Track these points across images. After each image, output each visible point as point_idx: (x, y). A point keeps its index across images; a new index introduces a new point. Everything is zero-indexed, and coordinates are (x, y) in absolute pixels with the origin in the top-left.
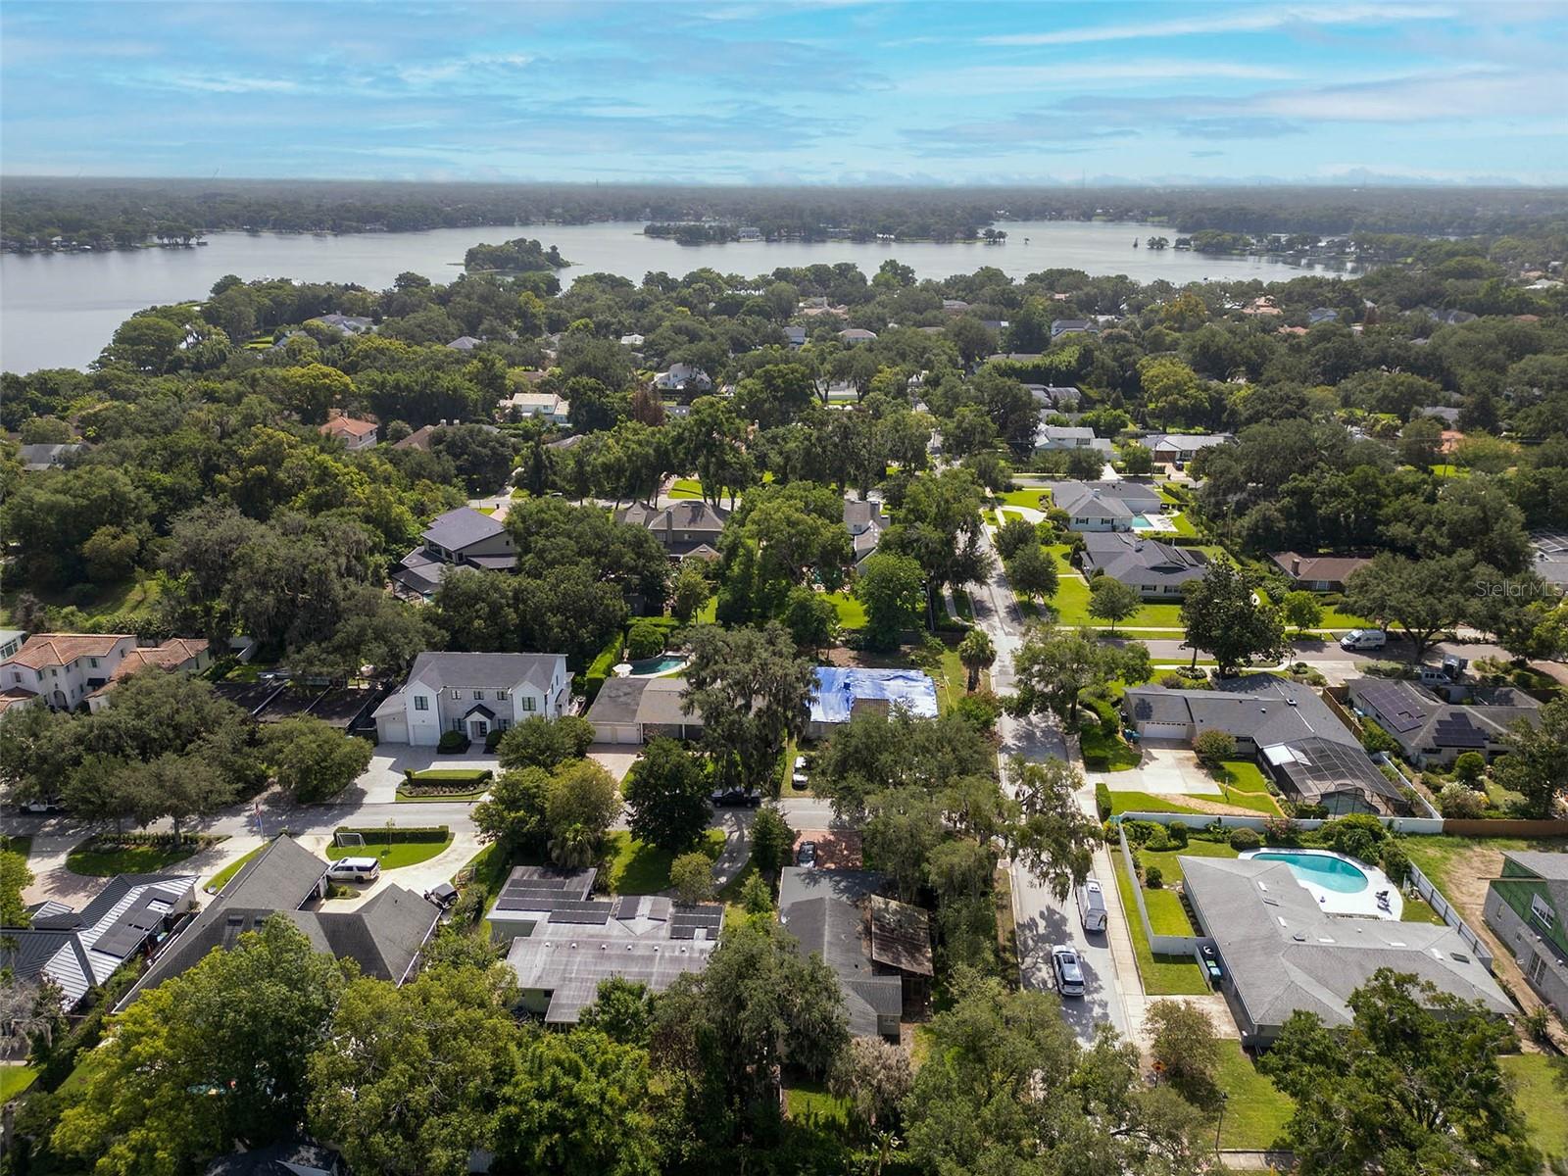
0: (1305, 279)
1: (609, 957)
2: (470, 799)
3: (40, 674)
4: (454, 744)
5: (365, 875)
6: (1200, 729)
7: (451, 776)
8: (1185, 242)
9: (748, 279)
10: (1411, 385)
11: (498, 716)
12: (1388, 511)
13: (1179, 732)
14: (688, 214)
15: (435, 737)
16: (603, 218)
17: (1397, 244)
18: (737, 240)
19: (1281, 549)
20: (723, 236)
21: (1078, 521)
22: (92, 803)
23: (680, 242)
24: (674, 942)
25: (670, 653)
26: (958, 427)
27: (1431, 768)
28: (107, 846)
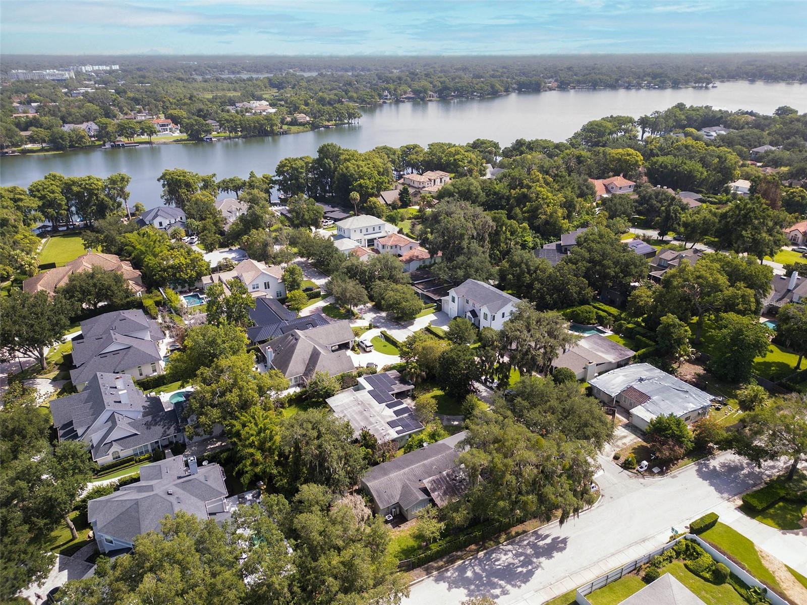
1: (362, 414)
3: (383, 246)
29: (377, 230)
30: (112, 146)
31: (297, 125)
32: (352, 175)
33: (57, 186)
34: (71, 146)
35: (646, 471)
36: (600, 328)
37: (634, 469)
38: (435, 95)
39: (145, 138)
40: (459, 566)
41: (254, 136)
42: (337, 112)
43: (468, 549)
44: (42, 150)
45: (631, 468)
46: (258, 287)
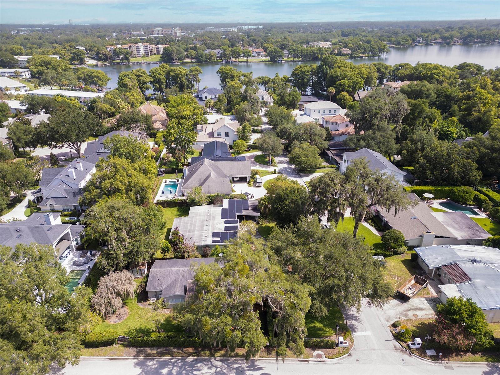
3: (327, 123)
29: (332, 112)
30: (226, 62)
31: (341, 55)
32: (337, 77)
33: (163, 72)
34: (206, 61)
35: (417, 349)
36: (476, 210)
37: (406, 342)
38: (460, 41)
39: (245, 59)
40: (165, 361)
41: (309, 61)
42: (371, 47)
43: (185, 349)
44: (192, 62)
45: (402, 341)
46: (220, 135)
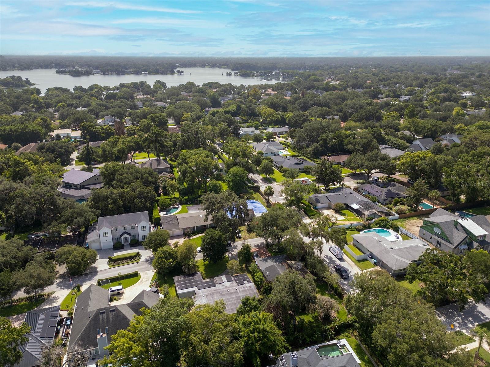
0: (278, 83)
1: (224, 295)
2: (136, 262)
4: (118, 246)
5: (120, 292)
6: (333, 204)
7: (124, 256)
8: (237, 73)
9: (111, 87)
10: (326, 110)
11: (132, 234)
12: (346, 142)
13: (326, 205)
14: (69, 66)
15: (111, 245)
16: (36, 68)
17: (293, 73)
18: (93, 74)
19: (321, 156)
20: (87, 73)
21: (265, 154)
22: (6, 289)
23: (72, 75)
24: (240, 286)
25: (172, 207)
26: (220, 130)
27: (386, 204)
28: (7, 305)
